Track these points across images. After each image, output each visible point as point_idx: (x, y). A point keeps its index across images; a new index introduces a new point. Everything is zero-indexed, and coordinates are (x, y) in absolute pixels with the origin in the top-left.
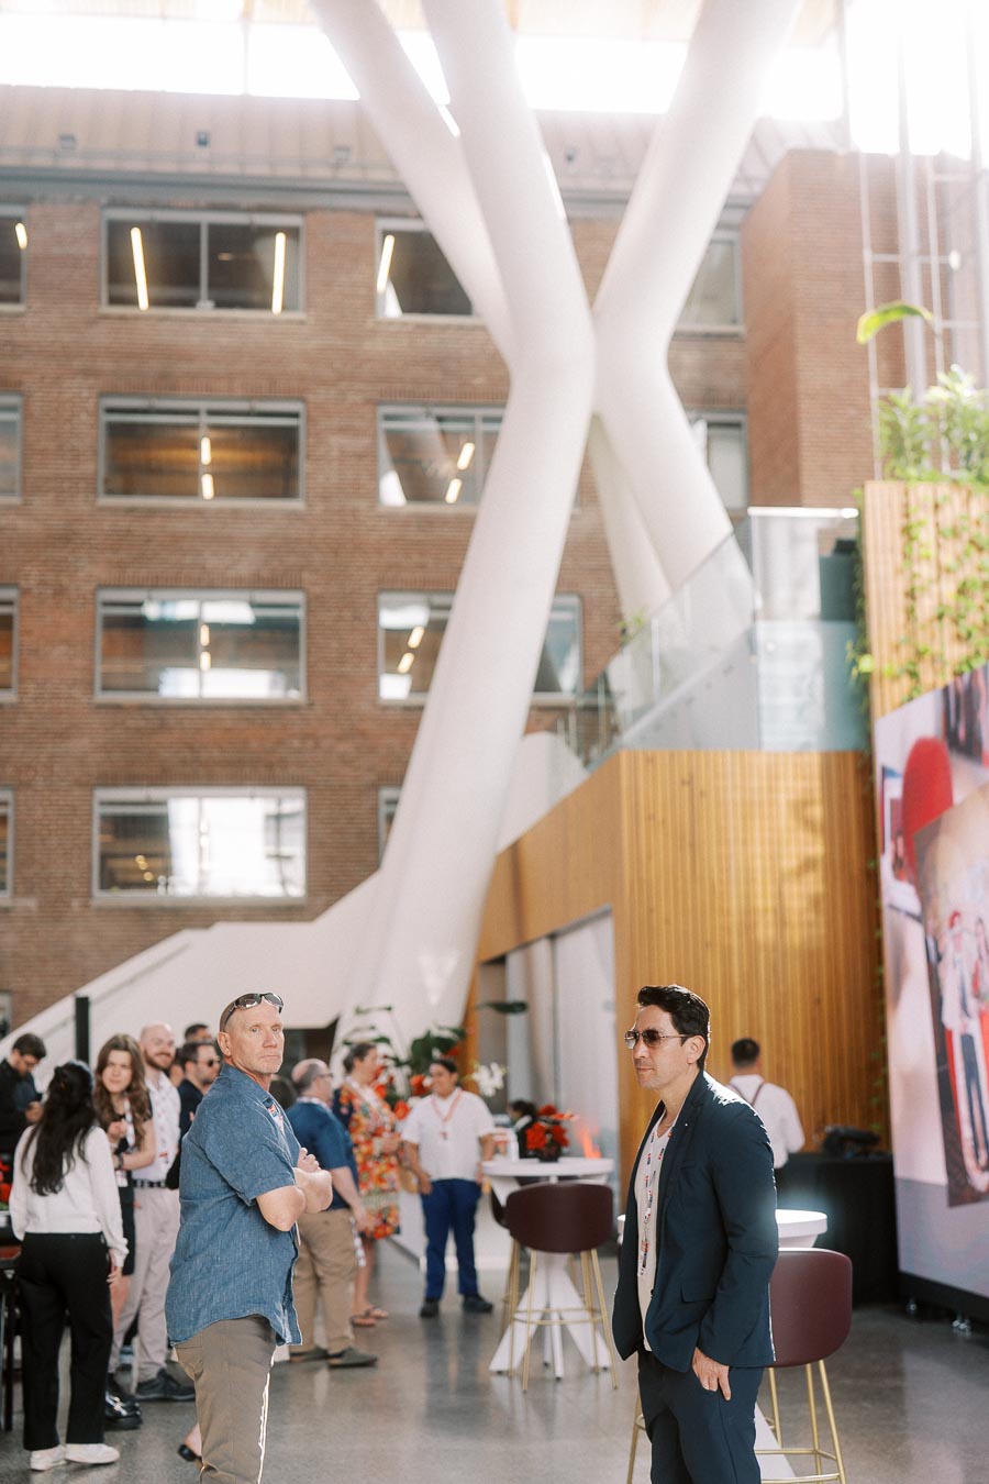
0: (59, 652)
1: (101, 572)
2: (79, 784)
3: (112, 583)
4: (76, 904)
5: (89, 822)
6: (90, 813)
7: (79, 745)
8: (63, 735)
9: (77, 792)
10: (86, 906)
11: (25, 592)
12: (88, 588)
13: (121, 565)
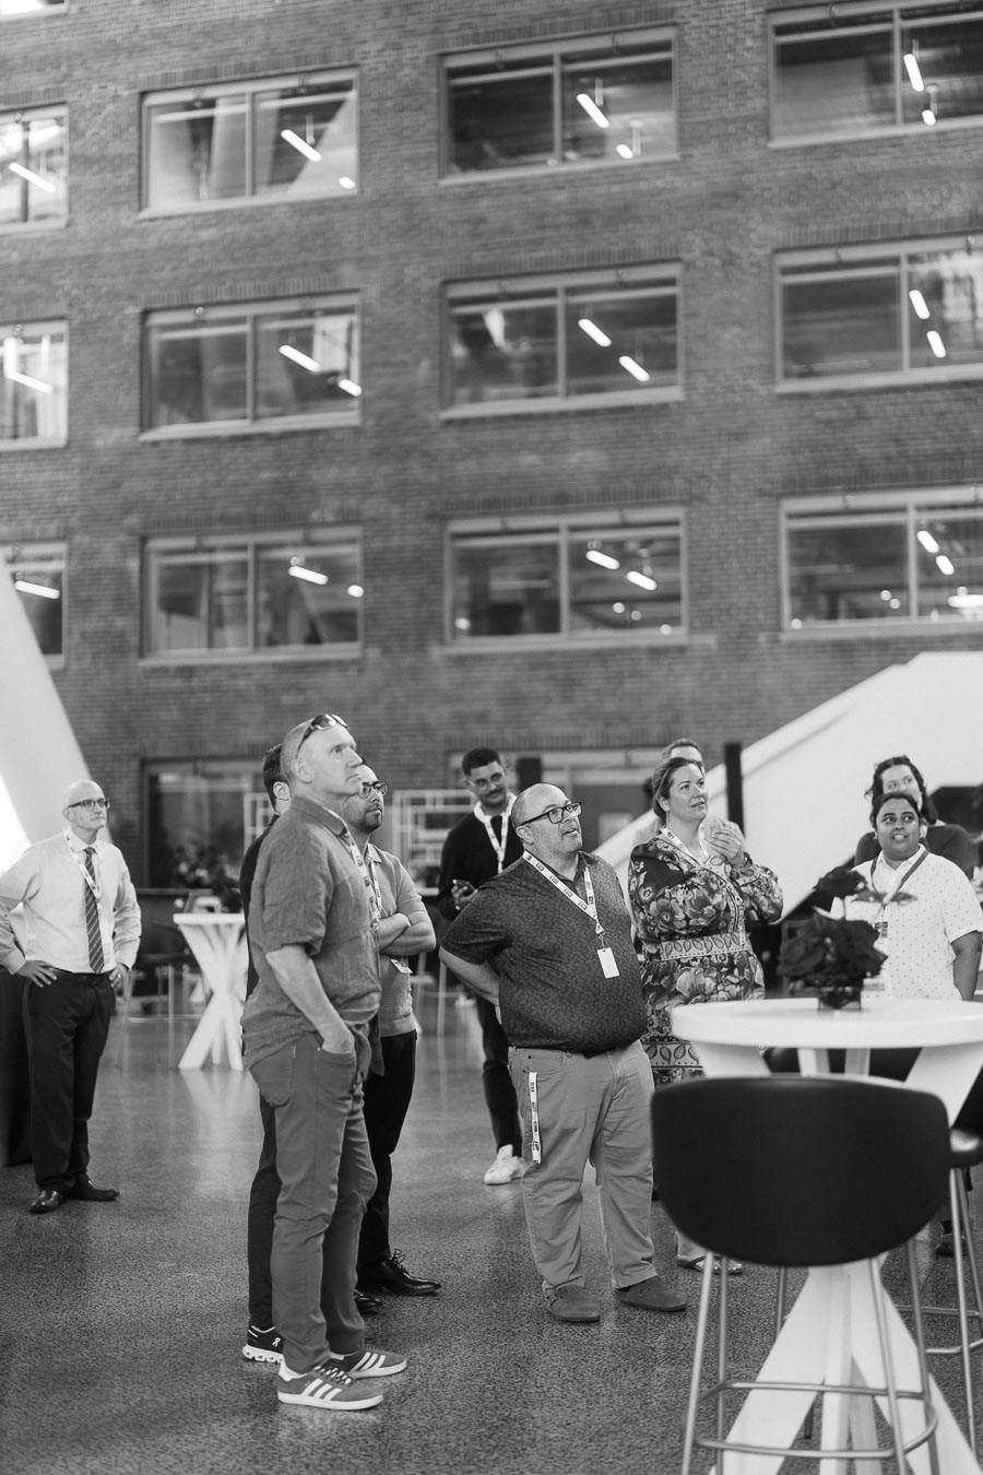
0: (730, 335)
1: (777, 233)
2: (762, 494)
3: (792, 244)
4: (762, 638)
5: (774, 540)
6: (775, 529)
7: (759, 446)
8: (739, 436)
9: (759, 504)
10: (776, 641)
11: (689, 266)
12: (761, 253)
13: (800, 221)
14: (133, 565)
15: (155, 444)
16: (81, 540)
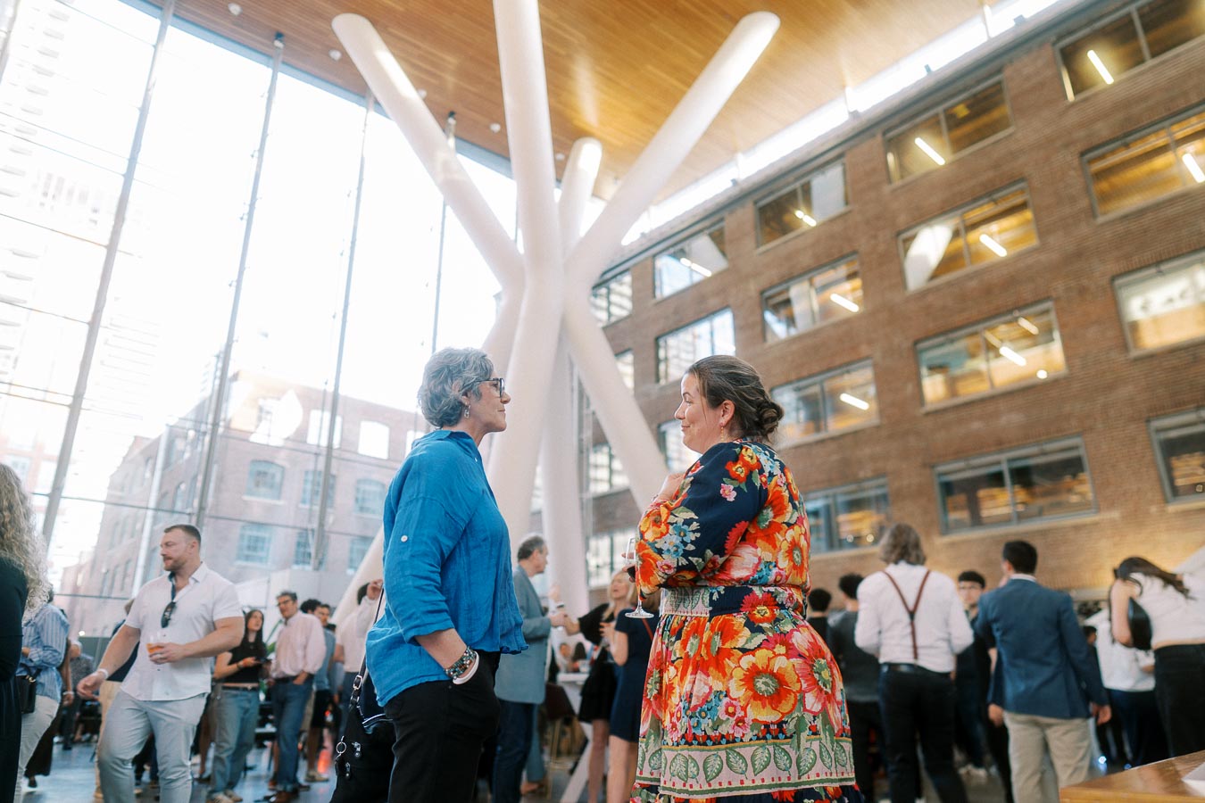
0: (1092, 332)
1: (1112, 268)
2: (1135, 420)
3: (1124, 272)
4: (1153, 509)
5: (1149, 447)
6: (1152, 440)
8: (1111, 387)
9: (1132, 426)
10: (1164, 510)
12: (1104, 281)
13: (1127, 257)
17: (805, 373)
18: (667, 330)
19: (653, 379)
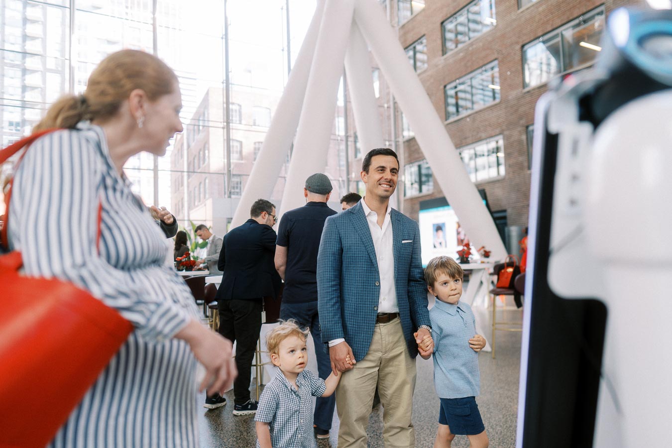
14: (524, 137)
15: (528, 92)
16: (507, 133)
17: (549, 29)
18: (449, 15)
19: (440, 53)
